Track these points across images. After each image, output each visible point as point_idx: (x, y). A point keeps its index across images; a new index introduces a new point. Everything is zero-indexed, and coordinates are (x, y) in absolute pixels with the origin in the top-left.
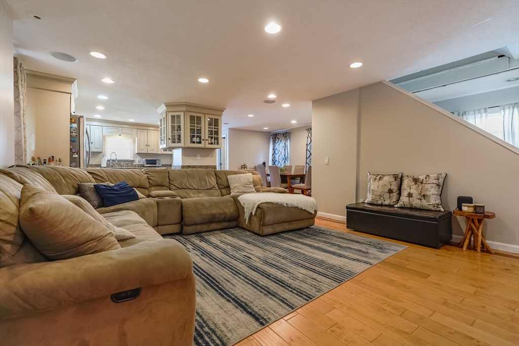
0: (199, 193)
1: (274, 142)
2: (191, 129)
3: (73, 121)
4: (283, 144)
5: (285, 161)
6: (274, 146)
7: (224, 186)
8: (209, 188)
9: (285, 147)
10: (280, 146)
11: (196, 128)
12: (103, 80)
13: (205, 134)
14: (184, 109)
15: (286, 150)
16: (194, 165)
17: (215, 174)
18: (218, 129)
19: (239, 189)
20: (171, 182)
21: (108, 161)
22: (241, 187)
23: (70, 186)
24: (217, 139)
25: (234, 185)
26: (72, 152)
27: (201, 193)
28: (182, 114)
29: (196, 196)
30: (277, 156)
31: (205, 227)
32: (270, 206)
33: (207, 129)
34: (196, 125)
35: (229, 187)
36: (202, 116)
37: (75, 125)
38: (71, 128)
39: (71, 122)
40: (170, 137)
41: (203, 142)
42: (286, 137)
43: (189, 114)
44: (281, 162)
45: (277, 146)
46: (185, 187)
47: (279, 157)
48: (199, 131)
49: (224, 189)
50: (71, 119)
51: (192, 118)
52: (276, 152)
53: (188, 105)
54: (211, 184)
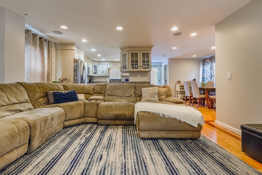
0: (121, 99)
1: (203, 65)
2: (131, 60)
3: (75, 62)
4: (210, 66)
5: (211, 78)
6: (203, 68)
7: (138, 95)
8: (128, 96)
9: (211, 68)
10: (207, 67)
11: (135, 60)
12: (82, 41)
13: (140, 63)
14: (128, 50)
15: (212, 70)
16: (133, 81)
17: (135, 87)
18: (149, 59)
19: (146, 98)
20: (106, 92)
21: (110, 80)
22: (148, 97)
23: (42, 92)
24: (148, 65)
25: (144, 95)
26: (74, 76)
27: (123, 99)
28: (127, 53)
29: (119, 101)
30: (205, 75)
31: (112, 122)
32: (146, 115)
33: (142, 60)
34: (134, 58)
35: (141, 96)
36: (138, 52)
37: (76, 64)
38: (74, 65)
39: (74, 63)
40: (122, 66)
41: (139, 68)
42: (212, 60)
43: (130, 53)
44: (208, 78)
45: (205, 67)
46: (113, 94)
47: (207, 75)
48: (137, 61)
49: (138, 97)
50: (74, 61)
51: (132, 54)
52: (205, 72)
53: (129, 47)
54: (130, 93)
